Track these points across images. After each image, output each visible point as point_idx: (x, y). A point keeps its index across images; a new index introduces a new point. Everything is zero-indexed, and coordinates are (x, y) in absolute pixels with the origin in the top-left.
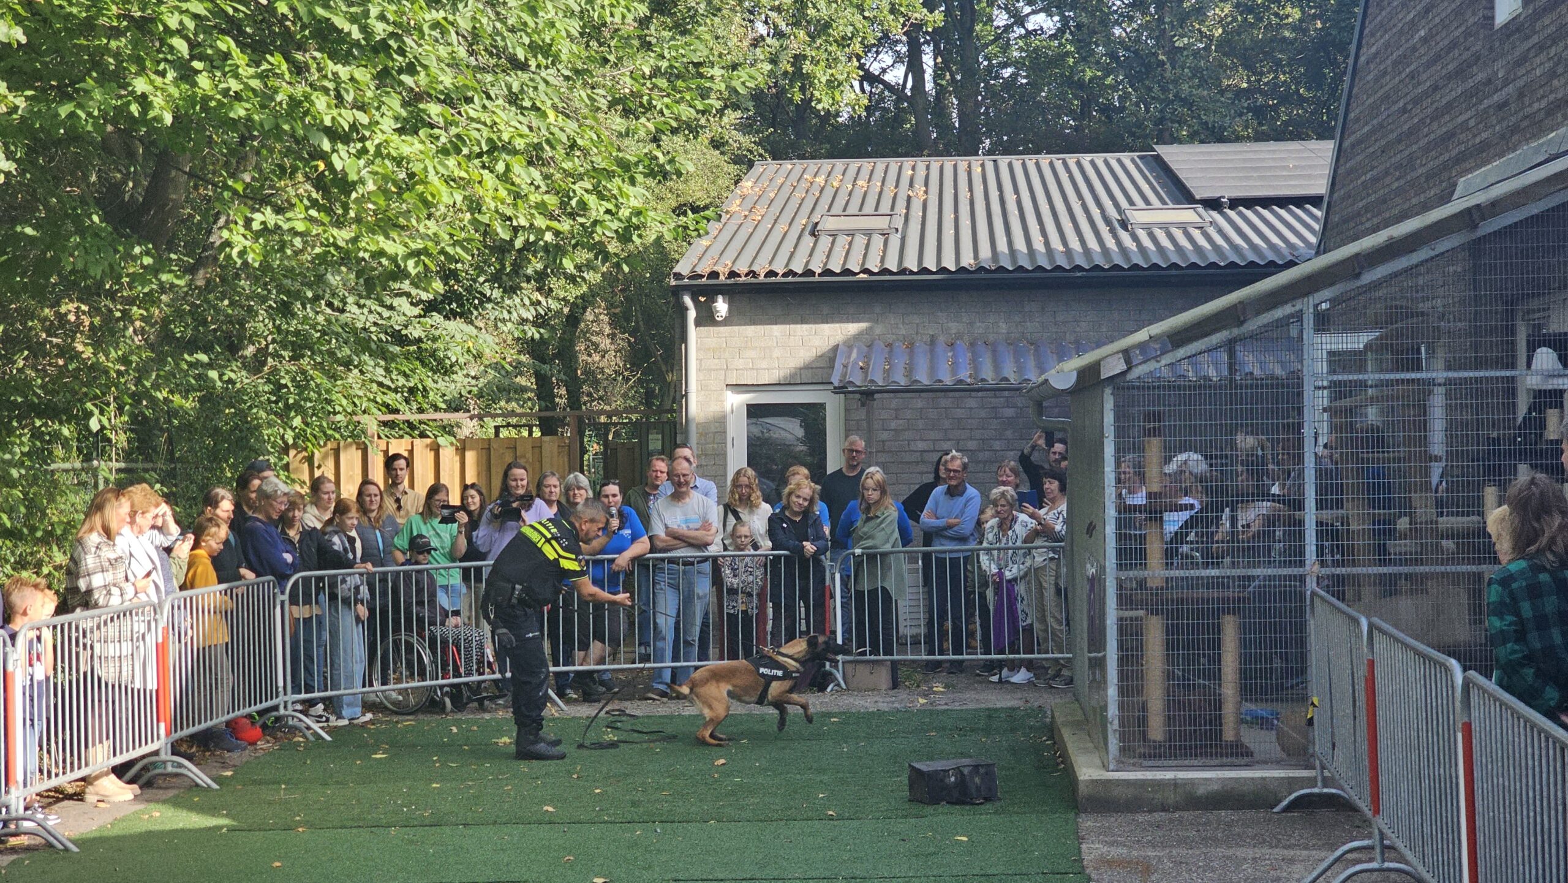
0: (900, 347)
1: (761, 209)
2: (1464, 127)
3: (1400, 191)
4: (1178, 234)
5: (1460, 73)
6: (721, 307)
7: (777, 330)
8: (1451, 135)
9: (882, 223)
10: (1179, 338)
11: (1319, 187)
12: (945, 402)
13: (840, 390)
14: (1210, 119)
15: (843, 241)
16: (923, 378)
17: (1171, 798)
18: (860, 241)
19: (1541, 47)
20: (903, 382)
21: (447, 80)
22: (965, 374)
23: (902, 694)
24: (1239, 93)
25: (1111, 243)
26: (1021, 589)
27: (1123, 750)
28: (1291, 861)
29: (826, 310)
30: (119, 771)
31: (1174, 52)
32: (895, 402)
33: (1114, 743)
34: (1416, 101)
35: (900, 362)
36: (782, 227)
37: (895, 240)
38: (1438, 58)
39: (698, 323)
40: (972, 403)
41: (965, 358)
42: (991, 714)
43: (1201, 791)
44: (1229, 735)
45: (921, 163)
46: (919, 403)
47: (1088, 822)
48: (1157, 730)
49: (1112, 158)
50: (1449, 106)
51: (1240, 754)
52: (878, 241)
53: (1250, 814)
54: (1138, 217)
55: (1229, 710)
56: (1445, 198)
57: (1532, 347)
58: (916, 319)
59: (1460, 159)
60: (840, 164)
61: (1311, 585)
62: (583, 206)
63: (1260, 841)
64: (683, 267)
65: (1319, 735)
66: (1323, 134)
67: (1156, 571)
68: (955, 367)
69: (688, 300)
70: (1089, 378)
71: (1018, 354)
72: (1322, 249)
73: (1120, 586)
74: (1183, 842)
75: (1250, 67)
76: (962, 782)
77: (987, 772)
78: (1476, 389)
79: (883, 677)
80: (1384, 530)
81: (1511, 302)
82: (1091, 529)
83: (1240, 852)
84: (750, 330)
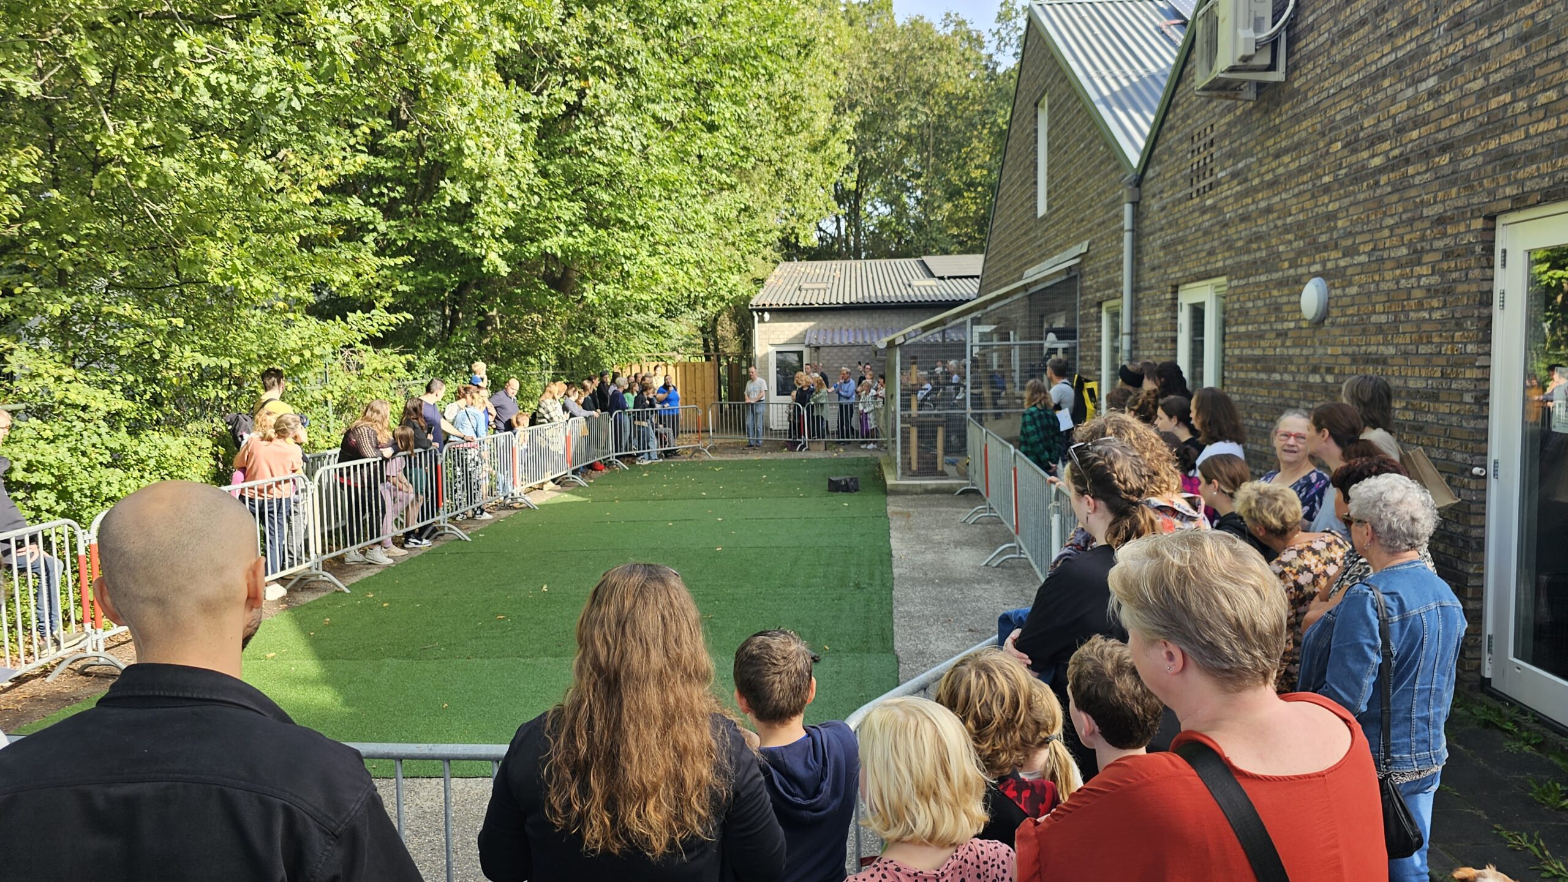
0: (829, 331)
1: (781, 280)
2: (1027, 253)
3: (1005, 275)
4: (929, 289)
5: (1025, 233)
6: (767, 316)
7: (786, 324)
8: (1023, 255)
9: (823, 286)
10: (925, 329)
11: (979, 272)
12: (845, 350)
13: (808, 346)
14: (943, 246)
15: (810, 292)
16: (837, 342)
17: (919, 490)
18: (816, 292)
19: (1053, 226)
20: (830, 343)
21: (666, 237)
22: (852, 341)
23: (828, 452)
24: (954, 236)
25: (905, 293)
26: (870, 416)
27: (902, 474)
28: (959, 513)
29: (803, 317)
30: (553, 480)
31: (930, 222)
32: (827, 350)
33: (899, 471)
34: (1011, 243)
35: (829, 336)
36: (789, 287)
37: (828, 292)
38: (1018, 228)
39: (759, 322)
40: (854, 350)
41: (852, 335)
42: (859, 459)
43: (929, 488)
44: (940, 468)
45: (839, 262)
46: (835, 350)
47: (890, 499)
48: (914, 466)
49: (906, 260)
50: (1022, 245)
51: (943, 475)
52: (822, 292)
53: (946, 496)
54: (915, 283)
55: (939, 460)
56: (1020, 278)
57: (1047, 333)
58: (835, 320)
59: (1025, 264)
60: (810, 263)
61: (968, 416)
62: (715, 282)
63: (948, 505)
64: (753, 302)
65: (971, 468)
66: (982, 253)
67: (914, 411)
68: (848, 338)
69: (755, 313)
70: (891, 345)
71: (871, 333)
72: (979, 295)
73: (902, 416)
74: (923, 506)
75: (958, 227)
76: (847, 483)
77: (856, 481)
78: (1030, 347)
79: (822, 447)
80: (996, 396)
81: (1042, 316)
82: (892, 396)
83: (941, 509)
84: (777, 325)
